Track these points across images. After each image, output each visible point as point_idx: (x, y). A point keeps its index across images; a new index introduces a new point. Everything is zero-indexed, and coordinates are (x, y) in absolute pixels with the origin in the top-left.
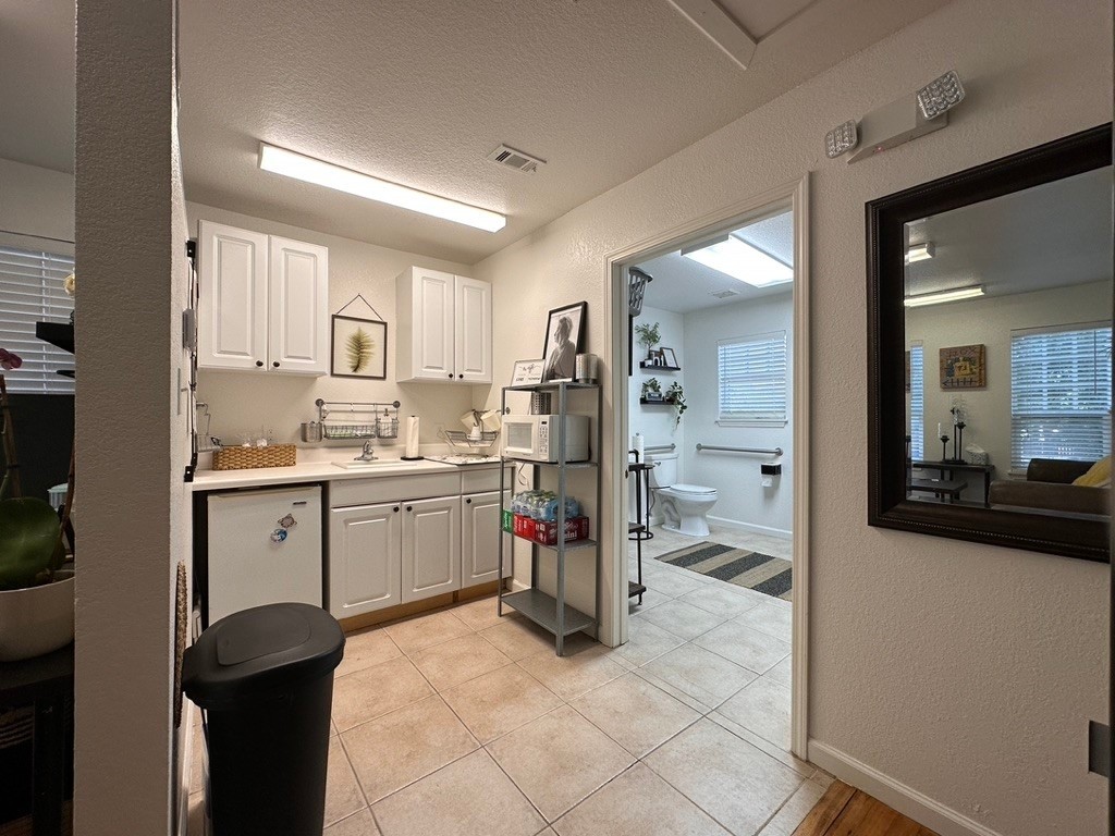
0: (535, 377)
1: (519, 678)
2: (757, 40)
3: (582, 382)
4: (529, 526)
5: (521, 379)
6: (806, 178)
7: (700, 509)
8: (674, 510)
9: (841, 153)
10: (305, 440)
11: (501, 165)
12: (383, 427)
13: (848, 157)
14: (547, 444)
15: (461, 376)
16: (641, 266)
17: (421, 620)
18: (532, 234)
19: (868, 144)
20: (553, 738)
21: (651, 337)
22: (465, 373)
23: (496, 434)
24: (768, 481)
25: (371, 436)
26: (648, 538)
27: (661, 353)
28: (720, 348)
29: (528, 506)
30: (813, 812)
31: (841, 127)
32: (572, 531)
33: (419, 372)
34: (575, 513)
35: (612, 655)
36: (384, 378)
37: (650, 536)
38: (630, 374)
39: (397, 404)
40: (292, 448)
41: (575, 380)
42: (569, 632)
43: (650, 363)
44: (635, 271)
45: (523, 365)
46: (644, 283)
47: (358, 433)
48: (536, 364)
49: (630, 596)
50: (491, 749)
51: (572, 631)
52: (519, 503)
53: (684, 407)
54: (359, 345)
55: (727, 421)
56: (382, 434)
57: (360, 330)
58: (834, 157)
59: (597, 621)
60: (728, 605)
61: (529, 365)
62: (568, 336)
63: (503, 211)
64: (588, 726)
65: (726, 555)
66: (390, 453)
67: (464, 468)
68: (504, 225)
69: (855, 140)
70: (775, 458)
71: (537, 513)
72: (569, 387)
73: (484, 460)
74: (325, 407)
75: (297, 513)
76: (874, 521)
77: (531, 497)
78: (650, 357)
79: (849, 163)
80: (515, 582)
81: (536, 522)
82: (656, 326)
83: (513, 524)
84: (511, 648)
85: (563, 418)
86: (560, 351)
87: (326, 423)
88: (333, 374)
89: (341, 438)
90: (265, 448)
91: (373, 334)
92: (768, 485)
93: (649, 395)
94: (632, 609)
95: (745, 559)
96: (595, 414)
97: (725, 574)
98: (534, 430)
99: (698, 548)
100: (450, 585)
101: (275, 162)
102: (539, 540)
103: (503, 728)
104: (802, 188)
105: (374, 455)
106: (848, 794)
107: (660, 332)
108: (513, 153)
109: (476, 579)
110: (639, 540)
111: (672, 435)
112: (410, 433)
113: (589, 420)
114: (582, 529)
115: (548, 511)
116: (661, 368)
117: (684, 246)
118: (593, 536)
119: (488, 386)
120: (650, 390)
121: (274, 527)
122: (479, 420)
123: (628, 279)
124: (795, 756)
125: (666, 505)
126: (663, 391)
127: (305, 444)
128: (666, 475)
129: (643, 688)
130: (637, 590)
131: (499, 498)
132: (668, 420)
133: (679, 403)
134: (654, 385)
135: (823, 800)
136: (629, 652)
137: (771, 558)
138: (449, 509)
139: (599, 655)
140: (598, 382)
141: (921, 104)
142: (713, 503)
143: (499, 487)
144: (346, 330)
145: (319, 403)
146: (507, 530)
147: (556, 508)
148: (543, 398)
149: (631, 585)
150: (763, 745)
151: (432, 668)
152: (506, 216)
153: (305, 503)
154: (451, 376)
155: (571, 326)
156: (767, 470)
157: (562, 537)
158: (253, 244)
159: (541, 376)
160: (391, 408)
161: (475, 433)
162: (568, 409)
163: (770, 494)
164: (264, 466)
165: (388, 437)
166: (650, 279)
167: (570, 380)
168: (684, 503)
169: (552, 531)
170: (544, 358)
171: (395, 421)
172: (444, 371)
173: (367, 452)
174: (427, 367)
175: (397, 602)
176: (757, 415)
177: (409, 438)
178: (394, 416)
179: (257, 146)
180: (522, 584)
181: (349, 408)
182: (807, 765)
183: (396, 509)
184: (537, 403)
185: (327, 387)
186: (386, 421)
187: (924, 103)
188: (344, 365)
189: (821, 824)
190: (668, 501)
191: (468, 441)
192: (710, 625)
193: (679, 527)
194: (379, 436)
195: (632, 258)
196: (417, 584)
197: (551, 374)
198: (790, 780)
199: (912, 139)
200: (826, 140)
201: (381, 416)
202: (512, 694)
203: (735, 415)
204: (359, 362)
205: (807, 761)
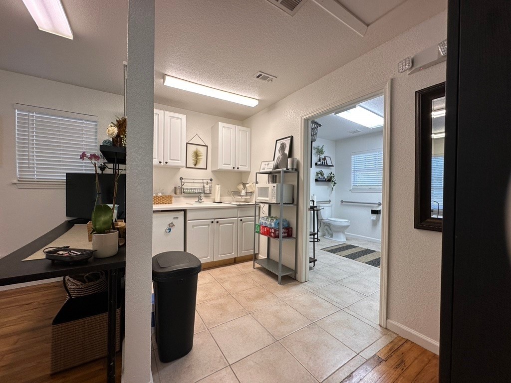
0: (270, 167)
1: (263, 291)
2: (368, 25)
3: (290, 170)
4: (267, 230)
5: (264, 169)
6: (389, 81)
7: (341, 229)
8: (330, 229)
9: (405, 71)
10: (176, 194)
11: (258, 80)
12: (206, 189)
13: (408, 72)
14: (275, 195)
15: (238, 168)
16: (316, 120)
17: (222, 268)
18: (269, 107)
19: (417, 66)
20: (278, 312)
21: (320, 152)
22: (239, 167)
23: (252, 193)
24: (374, 217)
25: (201, 193)
26: (318, 241)
27: (325, 159)
28: (352, 156)
29: (267, 222)
30: (387, 346)
31: (405, 60)
32: (285, 233)
33: (221, 166)
34: (286, 226)
35: (302, 285)
36: (206, 169)
37: (318, 240)
38: (311, 167)
39: (211, 180)
40: (171, 197)
41: (287, 169)
42: (283, 275)
43: (320, 163)
44: (314, 122)
45: (265, 163)
46: (318, 127)
47: (196, 191)
48: (270, 162)
49: (310, 262)
50: (253, 314)
51: (285, 274)
52: (263, 221)
53: (335, 183)
54: (197, 155)
55: (355, 190)
56: (205, 192)
57: (197, 149)
58: (402, 72)
59: (295, 272)
60: (354, 269)
61: (267, 163)
62: (284, 151)
63: (257, 98)
64: (292, 310)
65: (354, 249)
66: (209, 200)
67: (239, 206)
68: (258, 104)
69: (411, 64)
70: (378, 207)
71: (271, 225)
72: (285, 172)
73: (247, 204)
74: (183, 180)
75: (175, 222)
76: (417, 226)
77: (268, 218)
78: (320, 161)
79: (409, 74)
80: (260, 255)
81: (270, 228)
82: (323, 147)
83: (260, 230)
84: (259, 280)
85: (282, 185)
86: (281, 157)
87: (184, 187)
88: (186, 167)
89: (189, 193)
90: (161, 196)
91: (202, 150)
92: (374, 219)
93: (319, 177)
94: (311, 269)
95: (362, 251)
96: (296, 184)
97: (353, 257)
98: (270, 190)
99: (341, 246)
100: (233, 255)
101: (170, 82)
102: (271, 236)
103: (258, 308)
104: (388, 86)
105: (203, 201)
106: (403, 341)
107: (324, 149)
108: (263, 74)
109: (243, 253)
110: (314, 242)
111: (330, 196)
112: (217, 192)
113: (293, 186)
114: (289, 232)
115: (275, 224)
116: (325, 165)
117: (336, 111)
118: (294, 235)
119: (249, 172)
120: (320, 176)
121: (166, 227)
122: (245, 187)
123: (311, 125)
124: (381, 326)
125: (326, 227)
126: (326, 176)
127: (176, 195)
128: (326, 213)
129: (315, 298)
130: (313, 260)
131: (254, 219)
132: (328, 189)
133: (333, 181)
134: (321, 173)
135: (392, 342)
136: (309, 284)
137: (375, 251)
138: (233, 223)
139: (296, 285)
140: (297, 170)
141: (440, 50)
142: (348, 226)
143: (254, 215)
144: (192, 149)
145: (181, 179)
146: (257, 232)
147: (279, 223)
148: (273, 176)
149: (310, 258)
150: (367, 321)
151: (227, 285)
152: (258, 100)
153: (177, 218)
154: (234, 168)
155: (286, 146)
156: (374, 212)
157: (281, 235)
158: (158, 115)
159: (272, 168)
160: (209, 181)
161: (243, 193)
162: (284, 181)
163: (375, 223)
164: (161, 203)
165: (208, 193)
166: (320, 126)
167: (285, 169)
168: (334, 226)
169: (277, 232)
170: (274, 160)
171: (211, 187)
172: (231, 166)
173: (200, 199)
174: (225, 164)
175: (212, 260)
176: (370, 187)
177: (216, 194)
178: (210, 185)
179: (163, 76)
180: (263, 256)
181: (192, 181)
182: (386, 330)
183: (212, 222)
184: (271, 179)
185: (184, 172)
186: (207, 187)
187: (441, 49)
188: (191, 163)
189: (390, 350)
190: (327, 225)
191: (241, 196)
192: (345, 276)
193: (332, 237)
194: (204, 193)
195: (312, 117)
196: (220, 253)
197: (277, 167)
198: (378, 334)
199: (436, 64)
200: (398, 65)
201: (205, 185)
202: (260, 296)
203: (359, 187)
204: (197, 162)
205: (386, 328)
